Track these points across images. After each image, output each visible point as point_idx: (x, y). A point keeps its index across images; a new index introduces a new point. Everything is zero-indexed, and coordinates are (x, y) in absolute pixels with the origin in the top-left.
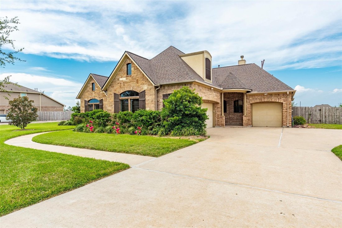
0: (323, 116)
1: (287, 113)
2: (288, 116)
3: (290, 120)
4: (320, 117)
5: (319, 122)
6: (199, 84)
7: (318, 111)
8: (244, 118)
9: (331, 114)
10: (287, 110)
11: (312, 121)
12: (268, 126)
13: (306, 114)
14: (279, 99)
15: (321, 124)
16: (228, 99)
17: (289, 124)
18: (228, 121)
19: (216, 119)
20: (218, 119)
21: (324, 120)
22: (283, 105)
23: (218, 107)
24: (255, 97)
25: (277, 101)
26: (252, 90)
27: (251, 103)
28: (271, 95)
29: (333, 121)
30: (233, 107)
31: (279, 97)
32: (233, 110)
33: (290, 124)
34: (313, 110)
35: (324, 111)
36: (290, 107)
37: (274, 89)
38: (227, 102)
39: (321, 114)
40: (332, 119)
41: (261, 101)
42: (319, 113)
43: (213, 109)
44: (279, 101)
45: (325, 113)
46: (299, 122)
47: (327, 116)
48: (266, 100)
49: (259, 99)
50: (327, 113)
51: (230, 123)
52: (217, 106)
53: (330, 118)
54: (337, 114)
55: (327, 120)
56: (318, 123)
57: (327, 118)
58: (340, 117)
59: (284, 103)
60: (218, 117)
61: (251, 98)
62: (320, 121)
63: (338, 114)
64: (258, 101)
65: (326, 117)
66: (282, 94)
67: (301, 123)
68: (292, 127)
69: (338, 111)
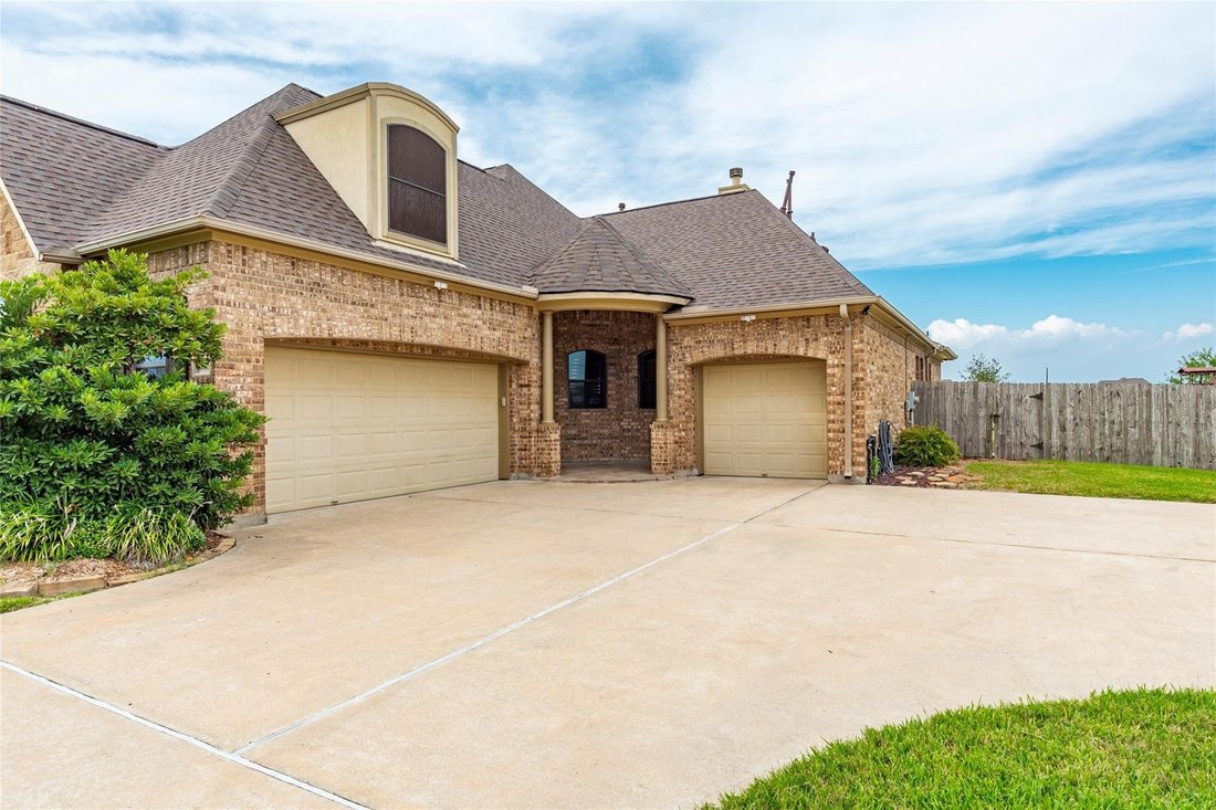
0: (1050, 423)
1: (843, 413)
2: (848, 425)
3: (858, 446)
4: (1040, 426)
5: (1033, 452)
6: (295, 254)
7: (1030, 402)
8: (653, 434)
9: (1085, 416)
10: (843, 394)
11: (1003, 445)
12: (770, 473)
13: (977, 417)
14: (807, 340)
15: (1044, 464)
16: (616, 347)
17: (853, 464)
18: (615, 445)
19: (517, 440)
20: (525, 441)
21: (1056, 441)
22: (829, 371)
23: (522, 382)
24: (704, 332)
25: (801, 352)
26: (692, 299)
27: (689, 360)
28: (772, 321)
29: (1097, 447)
30: (634, 384)
31: (809, 333)
32: (635, 395)
33: (859, 464)
34: (1008, 397)
35: (1054, 401)
36: (857, 379)
37: (785, 293)
38: (608, 361)
39: (1044, 412)
40: (1092, 440)
41: (730, 354)
42: (1035, 412)
43: (502, 392)
44: (810, 354)
45: (1061, 411)
46: (924, 452)
47: (1069, 426)
48: (751, 348)
49: (723, 341)
50: (1069, 410)
51: (622, 455)
52: (519, 378)
53: (1084, 431)
54: (1115, 416)
55: (1070, 444)
56: (1027, 458)
57: (1070, 433)
58: (1126, 429)
59: (830, 362)
60: (524, 429)
61: (687, 341)
62: (1040, 446)
63: (1117, 414)
64: (718, 352)
65: (1063, 429)
66: (823, 319)
67: (932, 458)
68: (868, 483)
69: (1117, 401)
